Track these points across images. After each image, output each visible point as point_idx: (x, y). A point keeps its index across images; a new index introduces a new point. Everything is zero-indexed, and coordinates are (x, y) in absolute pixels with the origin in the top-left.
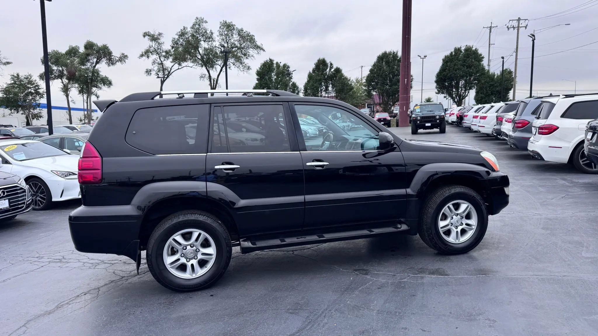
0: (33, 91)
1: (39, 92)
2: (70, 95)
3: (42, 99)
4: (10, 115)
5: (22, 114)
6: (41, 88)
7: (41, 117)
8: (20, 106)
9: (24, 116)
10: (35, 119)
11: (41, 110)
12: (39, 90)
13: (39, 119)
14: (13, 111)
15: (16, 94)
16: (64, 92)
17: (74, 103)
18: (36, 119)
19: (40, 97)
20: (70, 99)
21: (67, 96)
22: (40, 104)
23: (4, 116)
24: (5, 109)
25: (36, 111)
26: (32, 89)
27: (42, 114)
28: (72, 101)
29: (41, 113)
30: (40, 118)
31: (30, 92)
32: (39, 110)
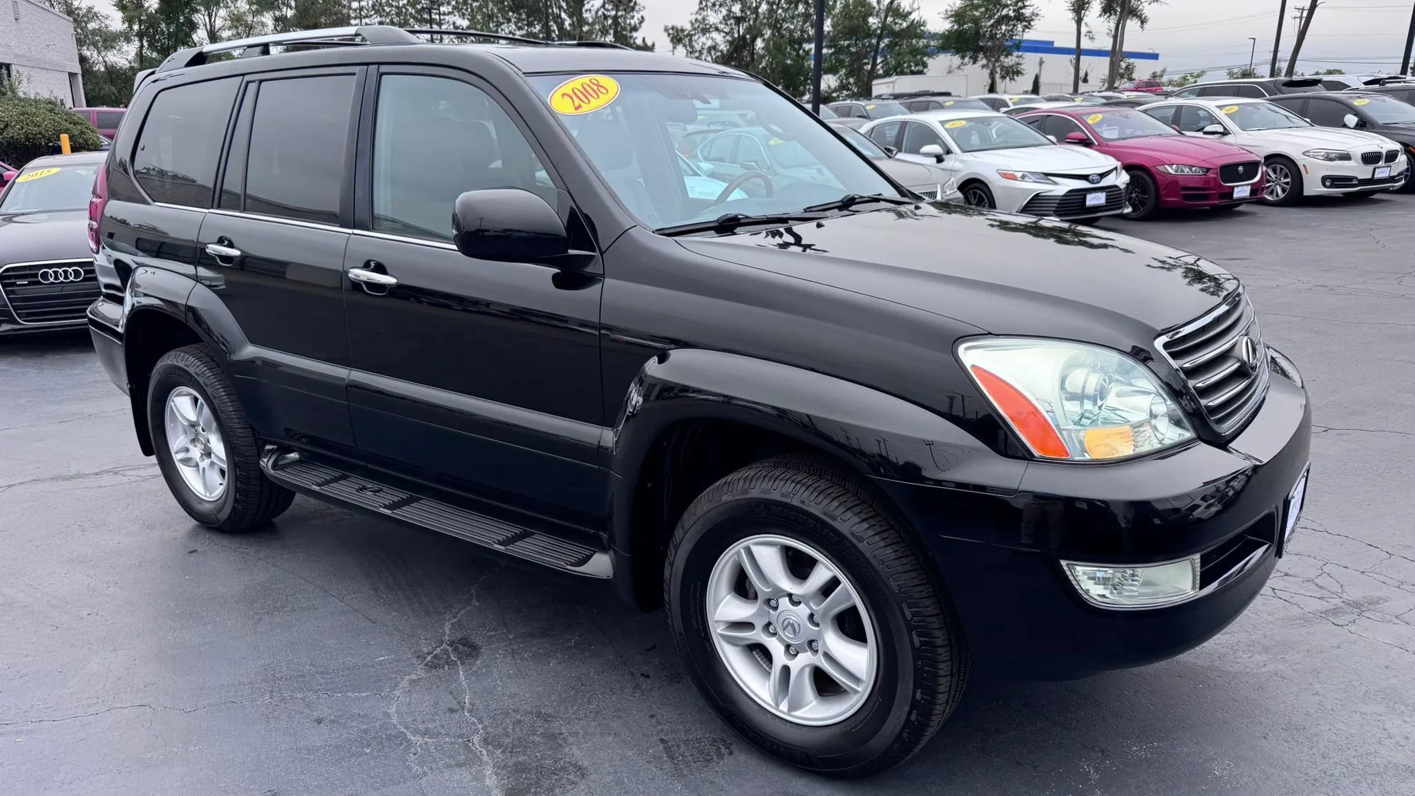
0: (1012, 14)
1: (1023, 14)
2: (1085, 20)
3: (1027, 30)
4: (958, 69)
5: (983, 66)
6: (1028, 6)
7: (1018, 73)
8: (981, 49)
9: (986, 72)
10: (1008, 78)
11: (1021, 56)
12: (1023, 11)
13: (1015, 77)
14: (967, 59)
15: (976, 21)
16: (1074, 10)
17: (1092, 38)
18: (1010, 78)
19: (1025, 26)
20: (1084, 29)
21: (1079, 21)
22: (1020, 41)
23: (950, 72)
24: (952, 57)
25: (1009, 61)
26: (1011, 7)
27: (1022, 67)
28: (1088, 34)
29: (1020, 64)
30: (1018, 76)
31: (1007, 16)
32: (1017, 57)
